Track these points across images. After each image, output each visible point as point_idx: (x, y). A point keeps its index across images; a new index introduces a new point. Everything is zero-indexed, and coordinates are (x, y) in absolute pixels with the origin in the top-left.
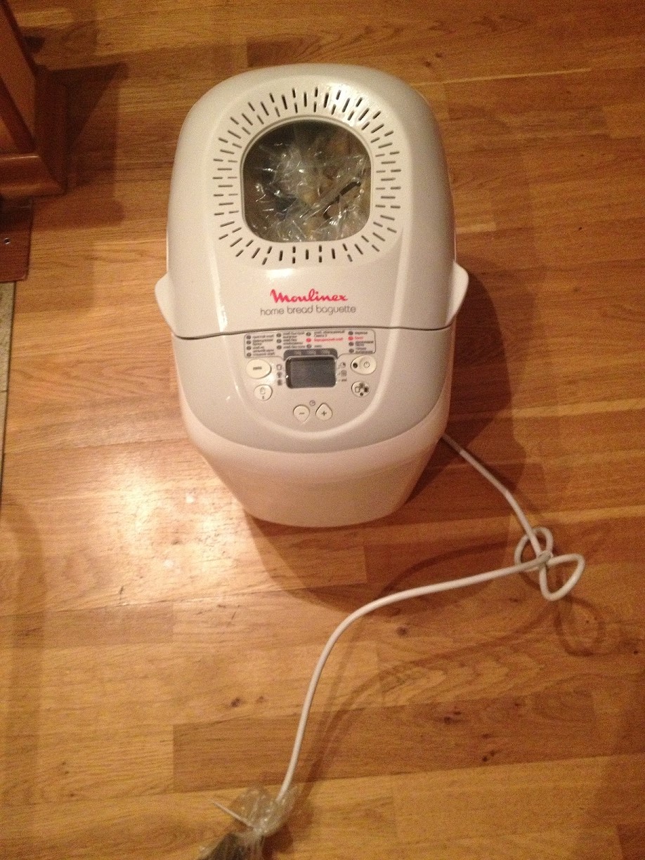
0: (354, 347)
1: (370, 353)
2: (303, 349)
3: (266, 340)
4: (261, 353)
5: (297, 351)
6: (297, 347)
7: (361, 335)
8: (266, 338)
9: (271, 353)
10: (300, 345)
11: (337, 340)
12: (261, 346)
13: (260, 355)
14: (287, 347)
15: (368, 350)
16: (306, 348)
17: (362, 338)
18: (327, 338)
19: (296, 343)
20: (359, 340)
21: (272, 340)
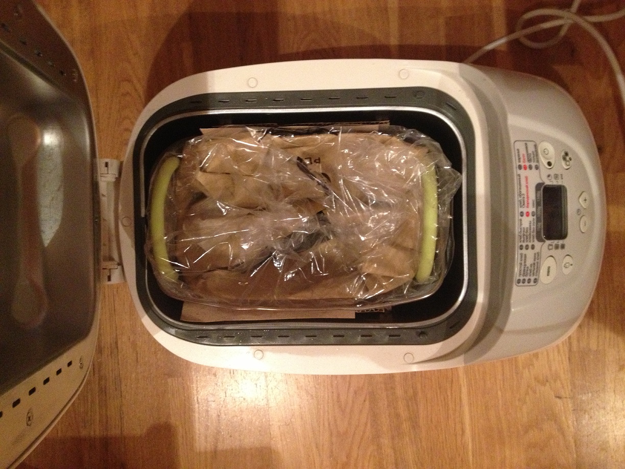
0: (533, 164)
1: (536, 146)
2: (535, 221)
3: (525, 262)
4: (536, 267)
5: (537, 227)
6: (534, 227)
7: (521, 156)
8: (523, 262)
9: (537, 256)
10: (532, 224)
11: (527, 183)
12: (530, 268)
13: (537, 268)
14: (533, 238)
15: (533, 149)
16: (535, 217)
17: (523, 155)
18: (526, 194)
19: (530, 229)
20: (526, 158)
21: (525, 255)
